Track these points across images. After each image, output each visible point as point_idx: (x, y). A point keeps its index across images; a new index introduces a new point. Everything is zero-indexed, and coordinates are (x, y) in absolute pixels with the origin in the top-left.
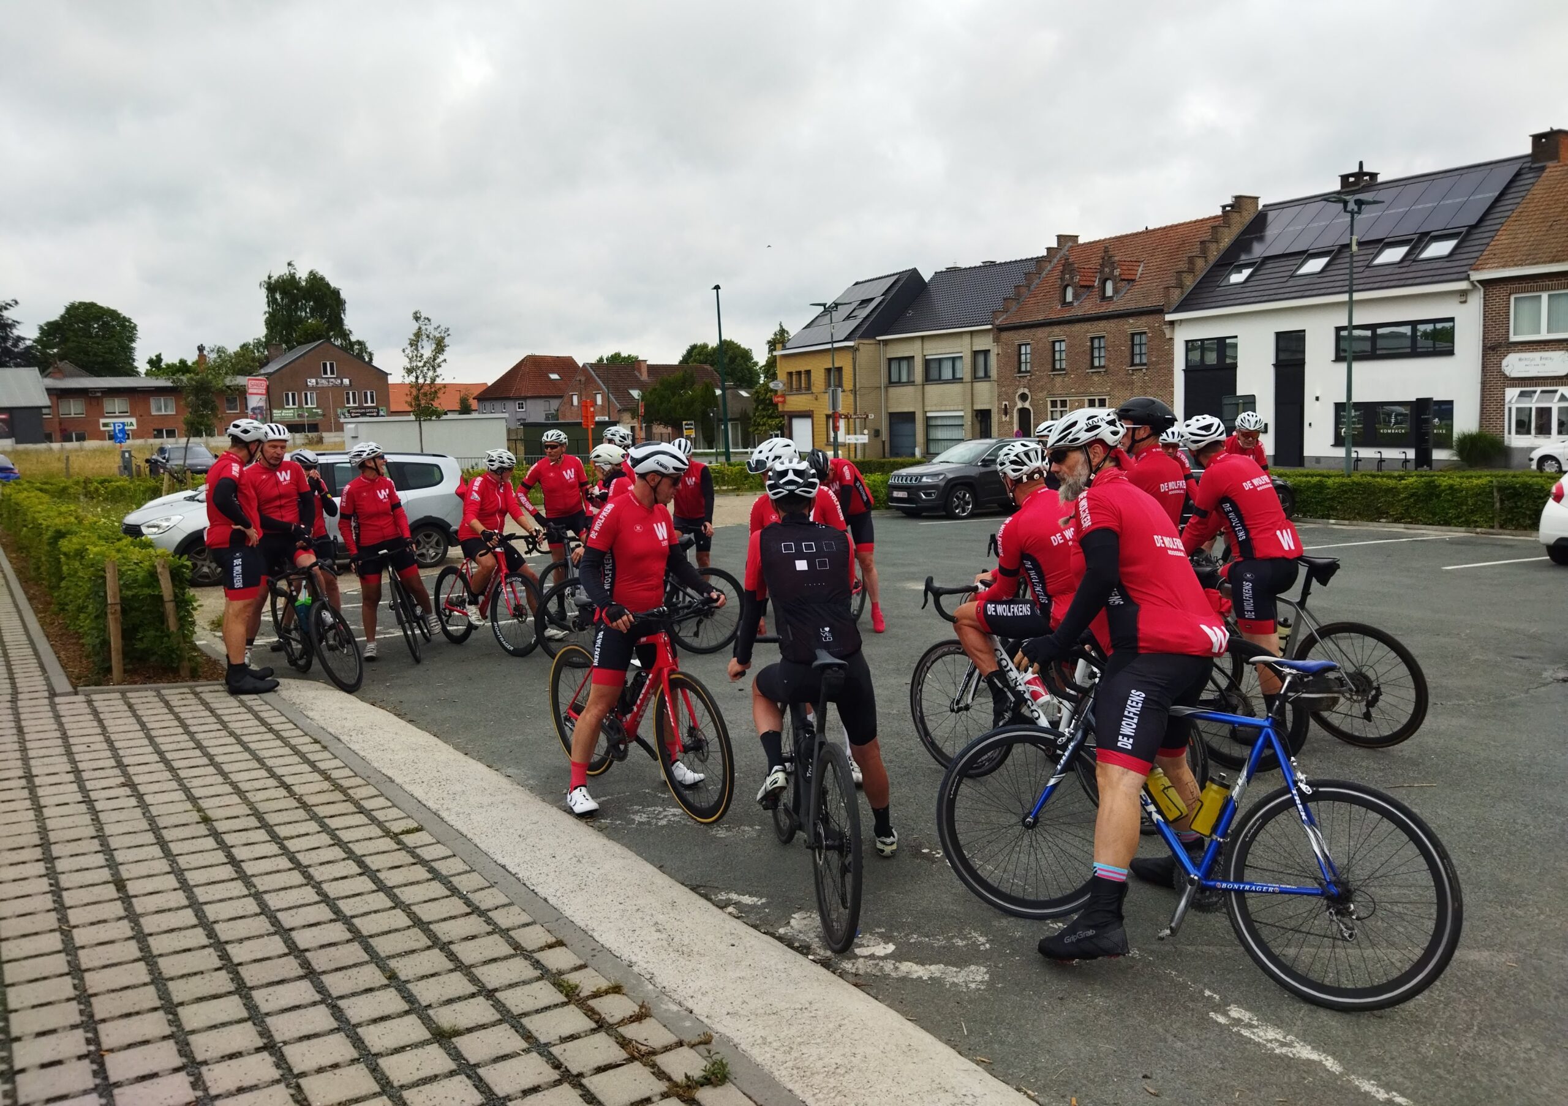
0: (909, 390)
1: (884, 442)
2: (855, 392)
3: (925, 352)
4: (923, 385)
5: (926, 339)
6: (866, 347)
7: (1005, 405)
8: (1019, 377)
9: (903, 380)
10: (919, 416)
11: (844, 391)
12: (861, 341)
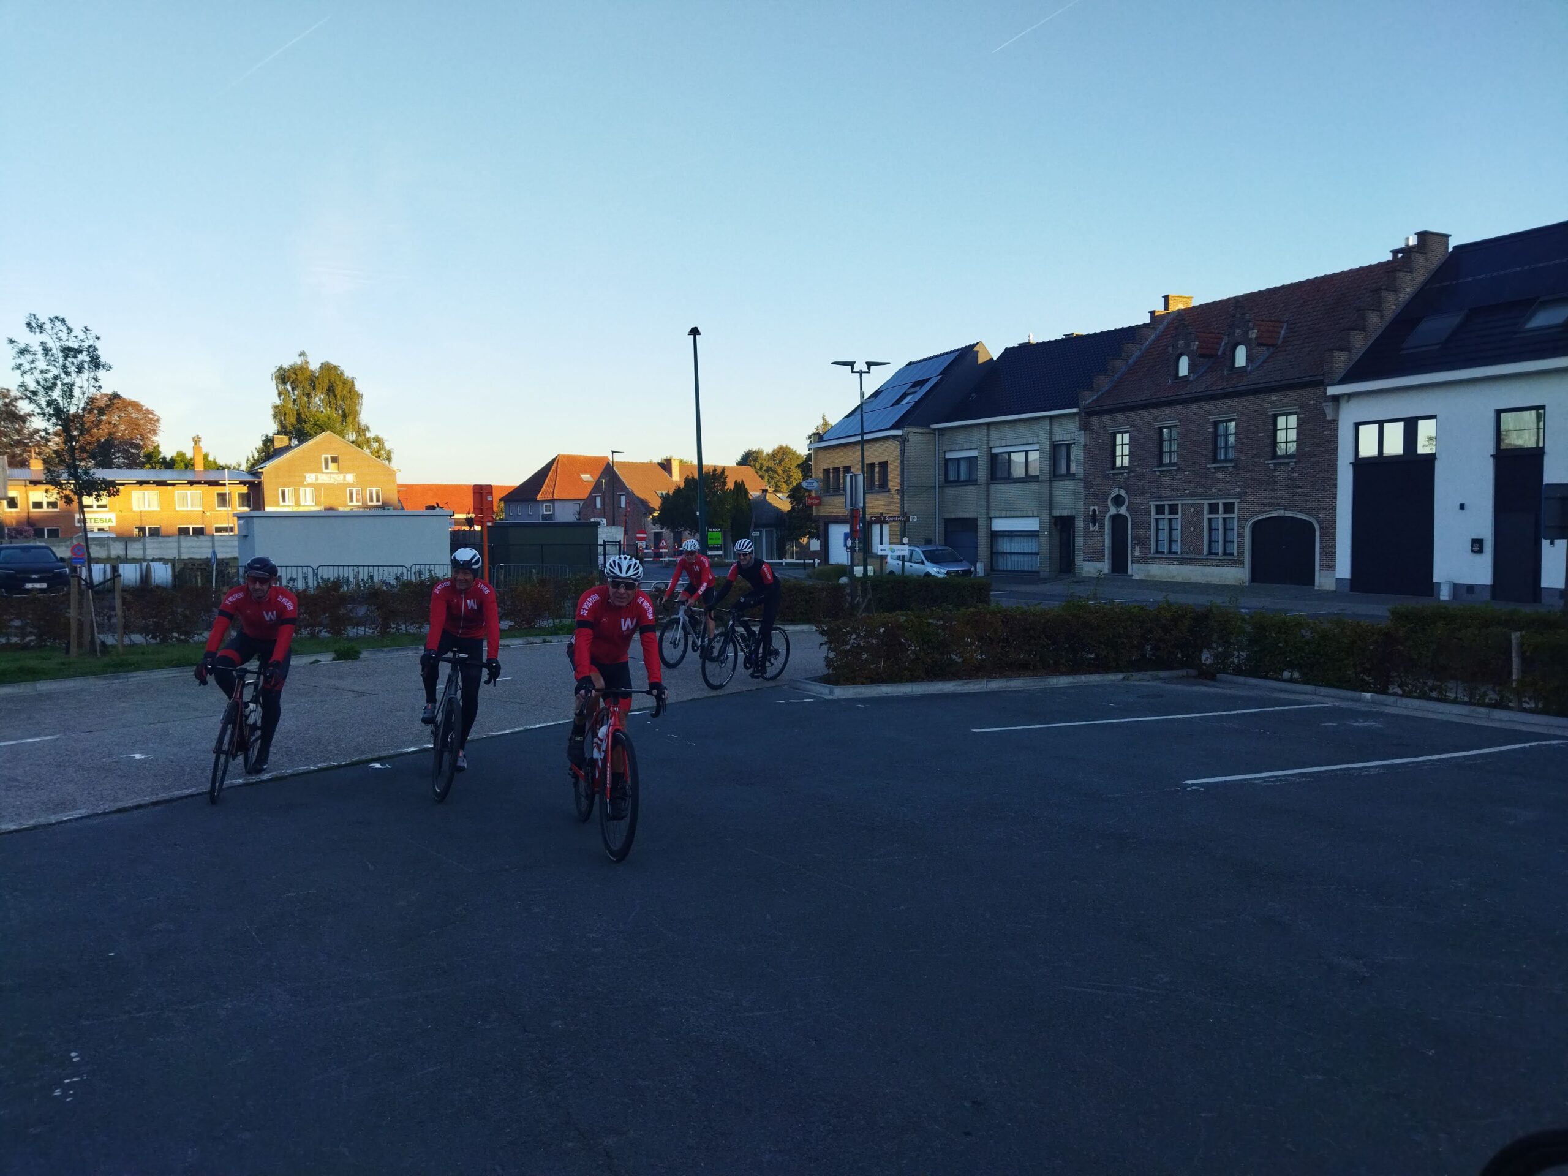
0: (970, 490)
2: (902, 492)
3: (992, 444)
4: (988, 484)
5: (992, 428)
6: (918, 436)
7: (1094, 511)
8: (1113, 474)
9: (963, 478)
10: (981, 524)
11: (889, 491)
12: (910, 430)
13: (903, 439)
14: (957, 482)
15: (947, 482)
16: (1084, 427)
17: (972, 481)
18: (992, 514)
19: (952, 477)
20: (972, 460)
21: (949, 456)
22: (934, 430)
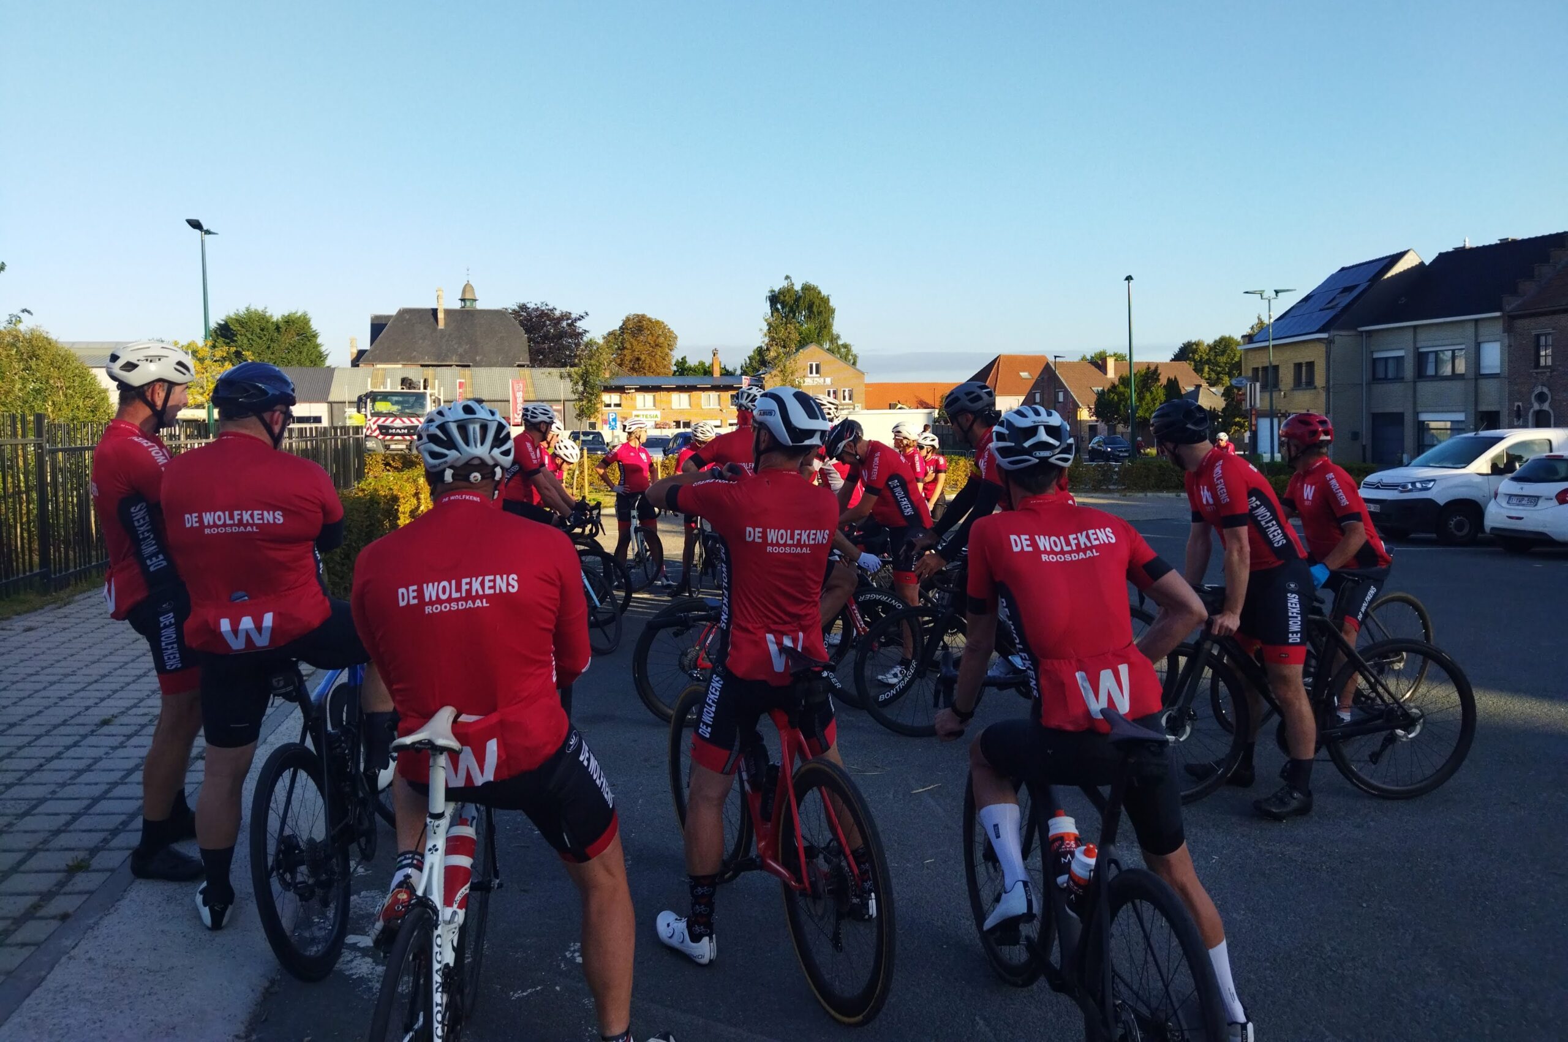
0: (1397, 388)
1: (1364, 447)
2: (1327, 389)
3: (1419, 345)
4: (1415, 382)
5: (1419, 331)
6: (1343, 338)
7: (1519, 407)
8: (1537, 373)
9: (1390, 376)
10: (1408, 419)
11: (1315, 388)
12: (1336, 333)
13: (1329, 342)
14: (1386, 379)
15: (1375, 379)
16: (1509, 329)
17: (1399, 379)
18: (1419, 409)
19: (1381, 375)
20: (1399, 359)
21: (1376, 355)
22: (1362, 332)
